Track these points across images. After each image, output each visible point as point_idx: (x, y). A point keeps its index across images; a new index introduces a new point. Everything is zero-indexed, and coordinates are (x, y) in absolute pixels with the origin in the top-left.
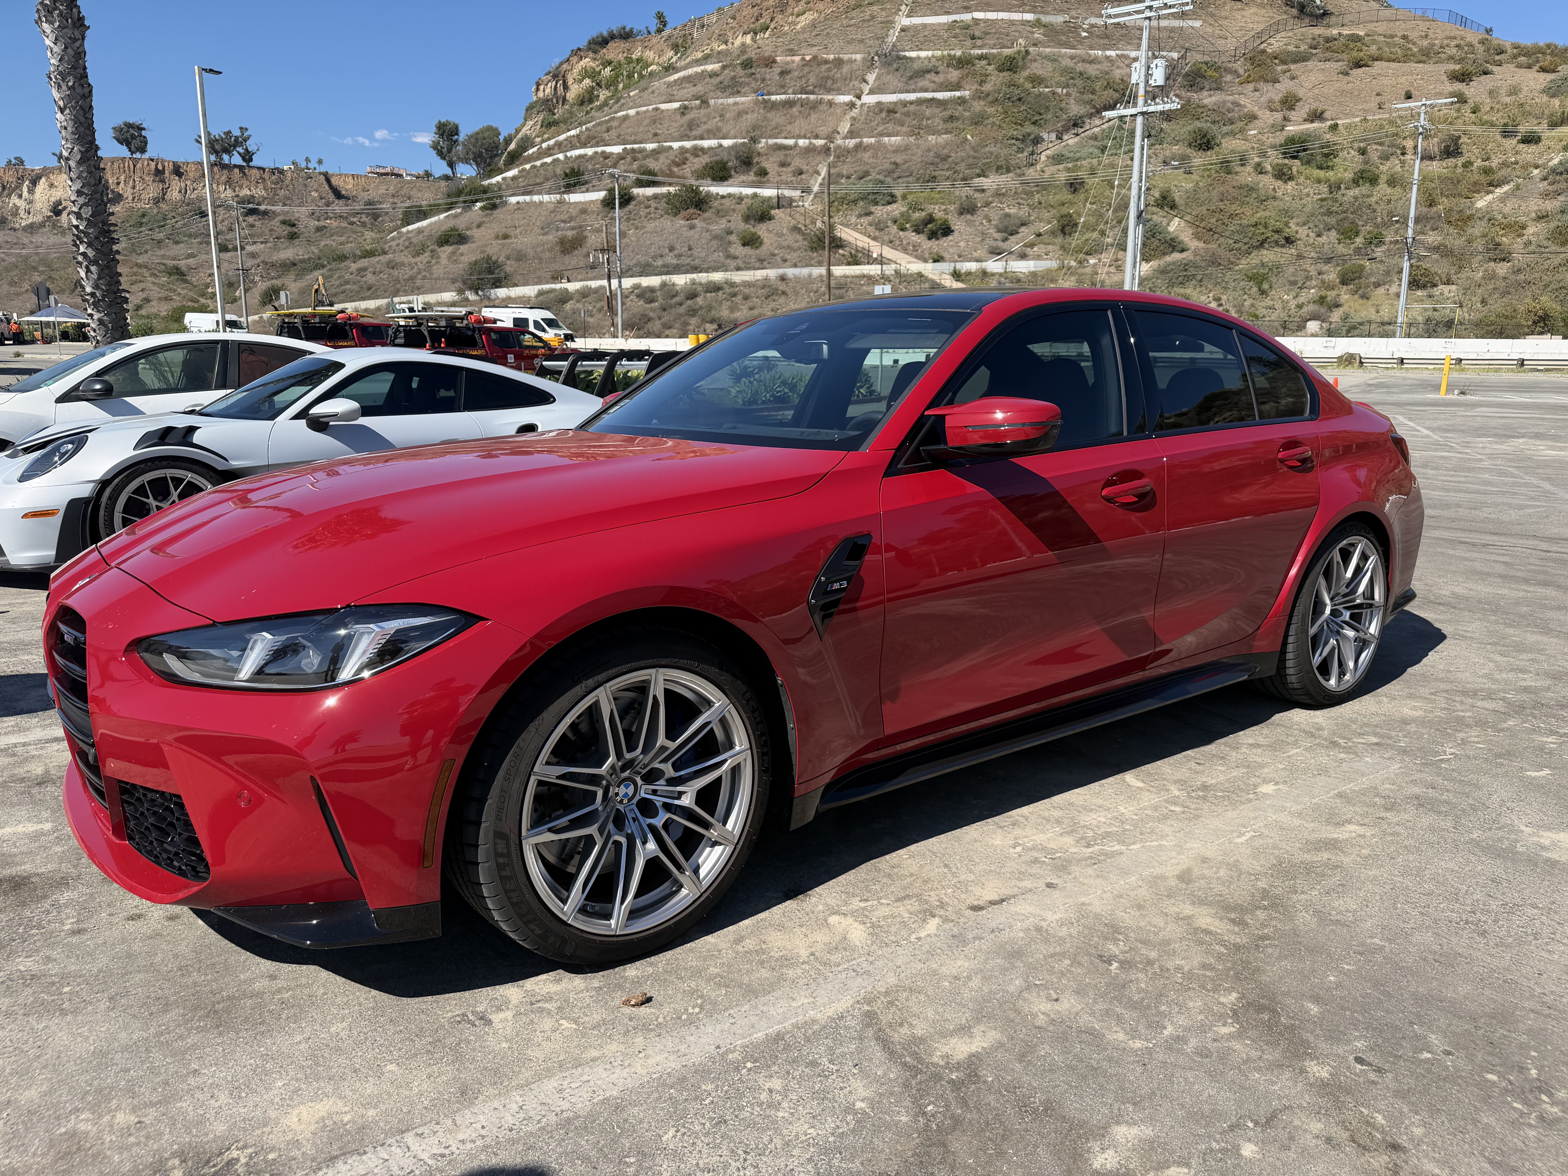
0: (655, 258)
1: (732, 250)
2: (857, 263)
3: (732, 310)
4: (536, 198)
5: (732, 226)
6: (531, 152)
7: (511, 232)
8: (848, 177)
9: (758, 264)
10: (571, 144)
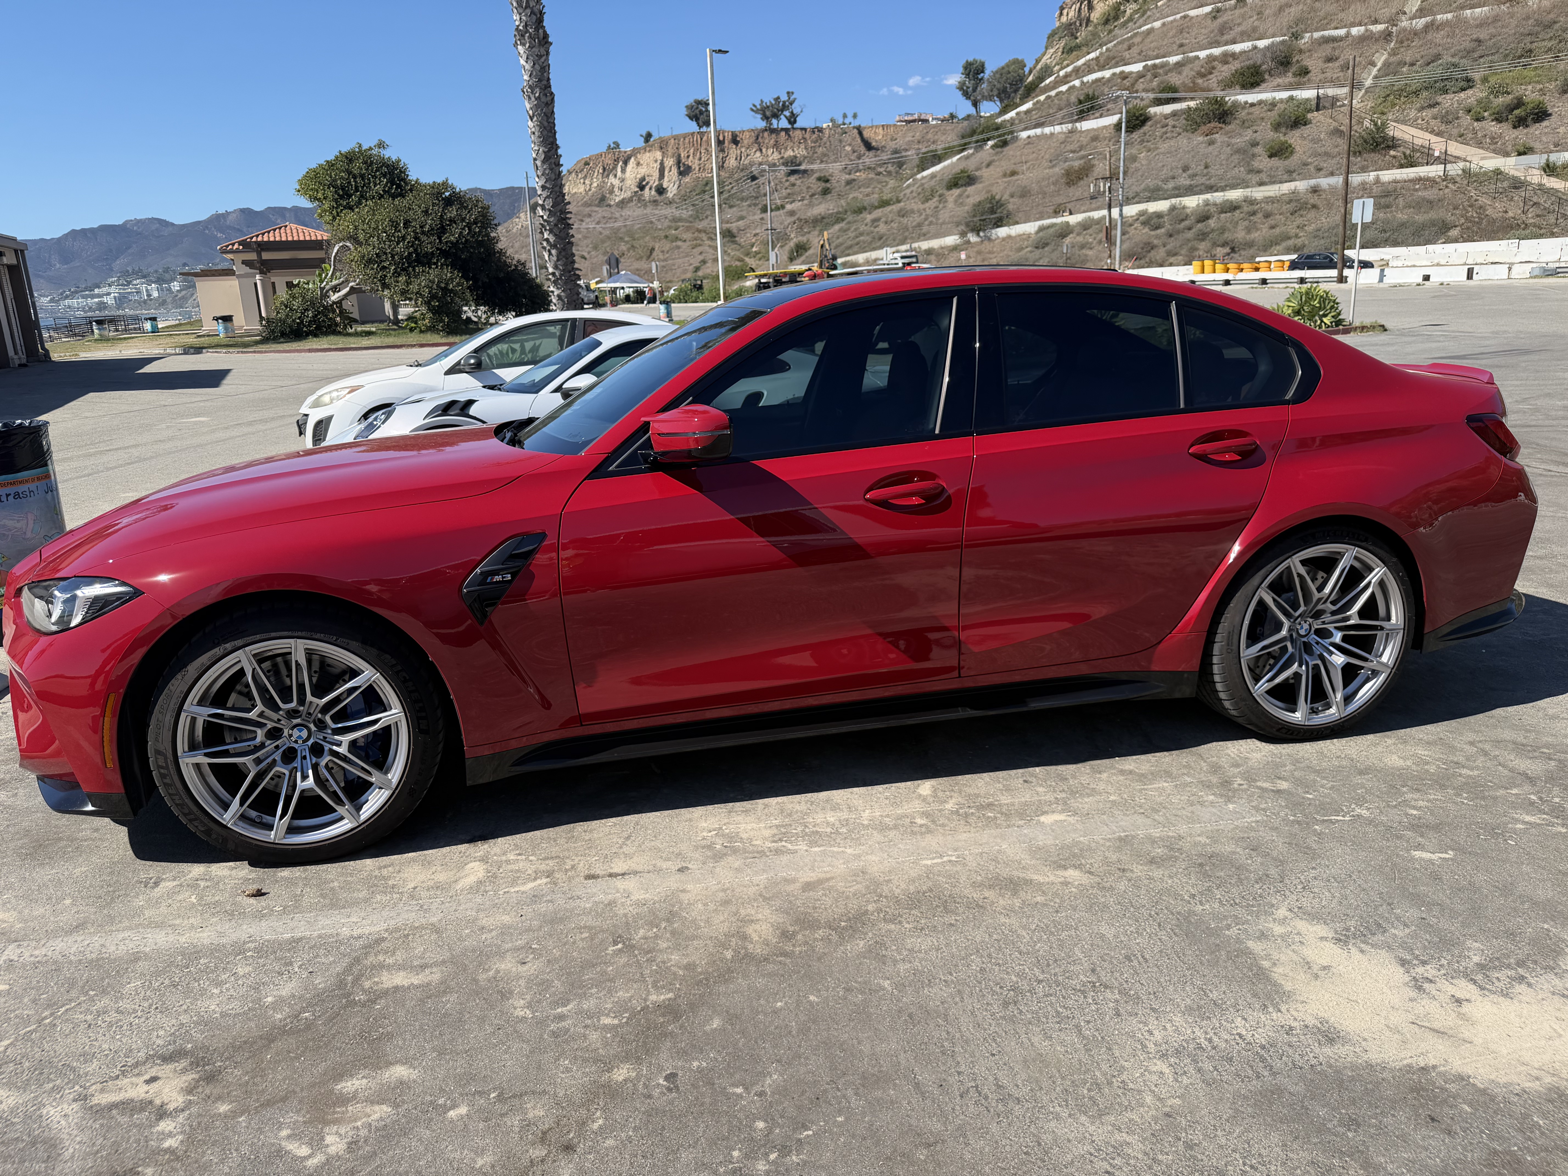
0: (1166, 181)
1: (1256, 164)
2: (1412, 165)
3: (1249, 230)
4: (1047, 130)
5: (1258, 137)
6: (1047, 81)
7: (1018, 168)
8: (1412, 64)
9: (1285, 177)
10: (1089, 69)
